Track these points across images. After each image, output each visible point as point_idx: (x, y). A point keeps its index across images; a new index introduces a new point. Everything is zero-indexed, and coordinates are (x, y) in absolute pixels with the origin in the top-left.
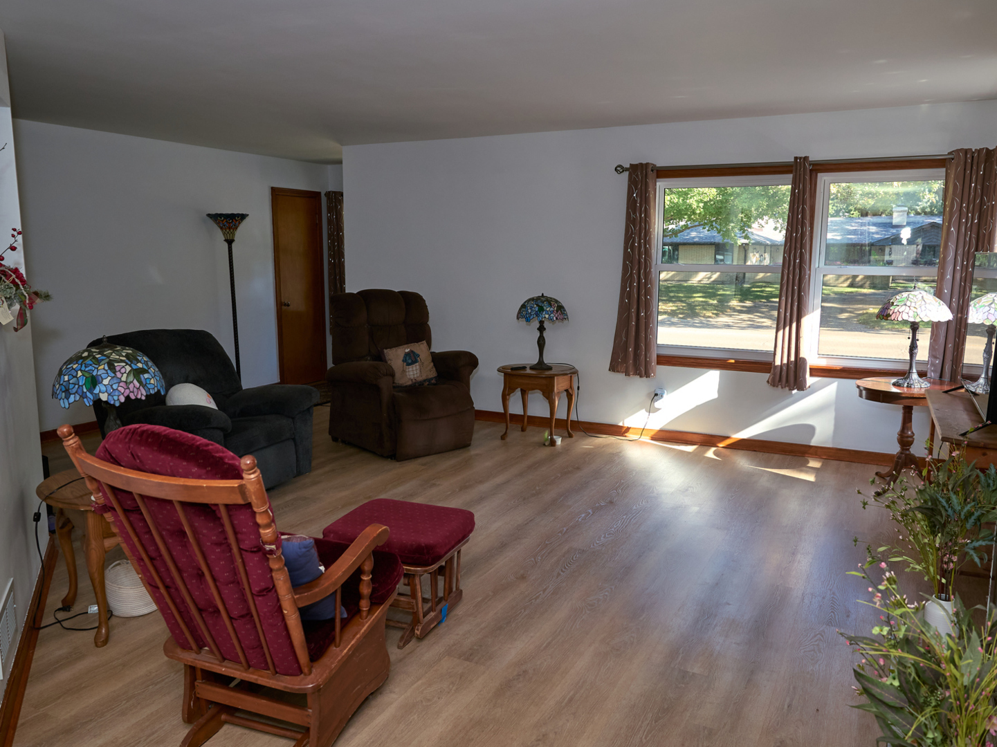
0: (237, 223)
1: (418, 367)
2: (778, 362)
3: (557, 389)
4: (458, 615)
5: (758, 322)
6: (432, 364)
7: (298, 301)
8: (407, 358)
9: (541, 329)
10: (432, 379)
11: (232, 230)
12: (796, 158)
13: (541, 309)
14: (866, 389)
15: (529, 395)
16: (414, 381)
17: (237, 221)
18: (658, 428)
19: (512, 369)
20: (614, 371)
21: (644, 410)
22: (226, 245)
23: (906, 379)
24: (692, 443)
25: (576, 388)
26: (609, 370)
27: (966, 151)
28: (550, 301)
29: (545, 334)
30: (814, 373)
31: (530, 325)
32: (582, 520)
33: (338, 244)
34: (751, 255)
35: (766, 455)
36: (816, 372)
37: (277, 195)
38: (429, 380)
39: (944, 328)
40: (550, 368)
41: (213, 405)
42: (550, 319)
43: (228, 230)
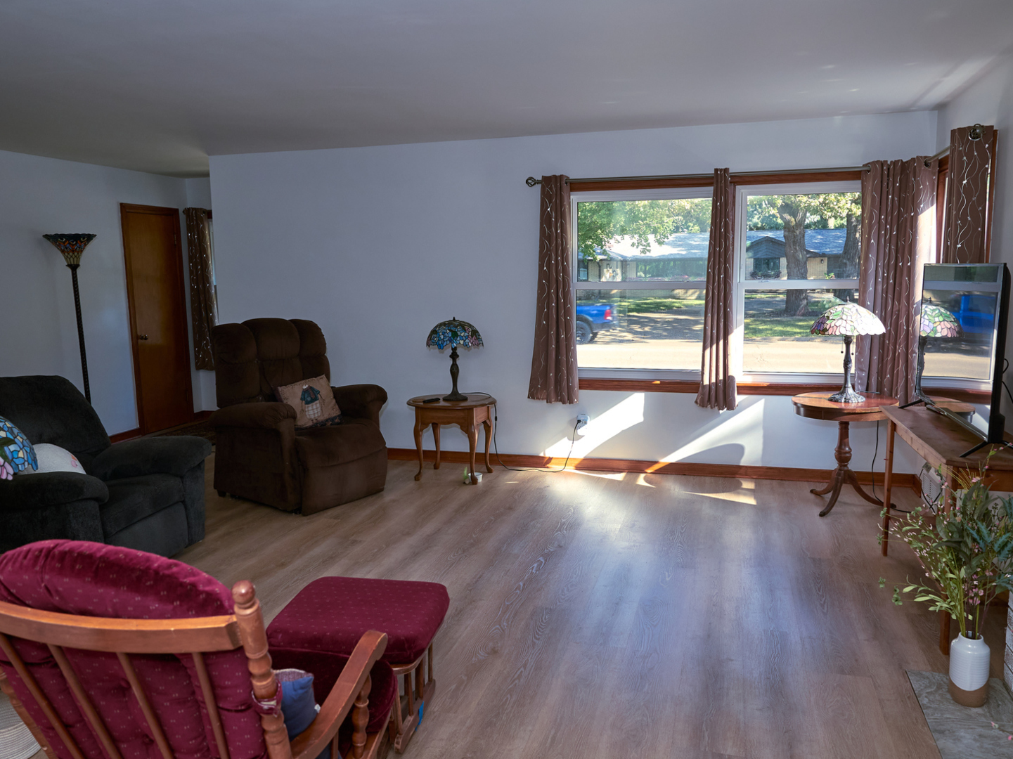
0: (83, 245)
1: (318, 405)
2: (706, 382)
3: (476, 421)
4: (434, 712)
5: (620, 336)
6: (334, 401)
7: (156, 334)
8: (306, 396)
9: (454, 356)
10: (335, 418)
11: (76, 254)
12: (716, 170)
13: (455, 335)
14: (804, 406)
15: (441, 430)
16: (315, 421)
17: (82, 242)
18: (582, 456)
19: (424, 402)
20: (533, 398)
21: (566, 439)
22: (69, 271)
23: (842, 393)
24: (620, 471)
25: (493, 419)
26: (529, 397)
27: (882, 164)
28: (463, 326)
29: (458, 362)
30: (740, 391)
31: (443, 353)
32: (537, 571)
33: (202, 266)
34: (605, 270)
35: (697, 478)
36: (746, 389)
37: (127, 212)
38: (332, 419)
39: (868, 341)
40: (465, 399)
41: (79, 470)
42: (465, 345)
43: (71, 254)
